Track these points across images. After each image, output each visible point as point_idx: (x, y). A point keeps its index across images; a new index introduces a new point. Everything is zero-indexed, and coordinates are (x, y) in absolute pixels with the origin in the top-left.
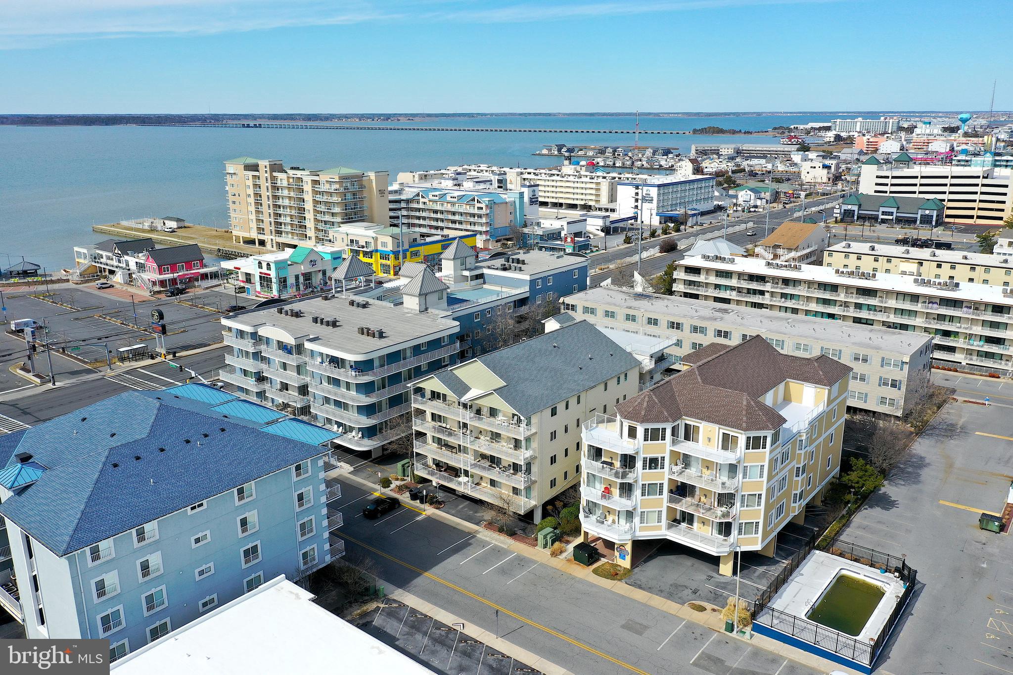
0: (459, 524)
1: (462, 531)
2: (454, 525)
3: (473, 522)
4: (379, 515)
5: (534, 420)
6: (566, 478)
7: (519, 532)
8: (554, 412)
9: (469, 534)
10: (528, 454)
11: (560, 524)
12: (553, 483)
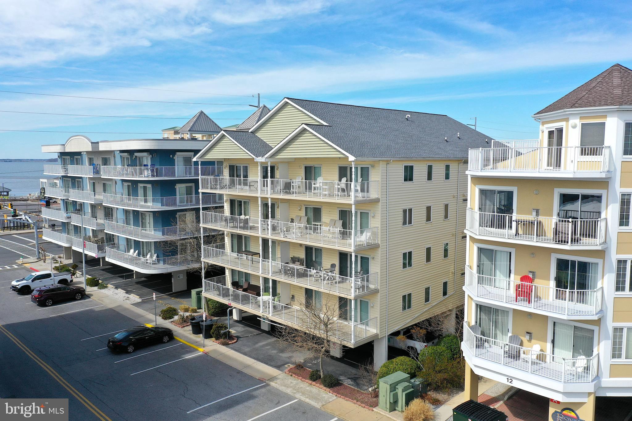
0: (248, 366)
1: (251, 378)
2: (239, 368)
3: (272, 364)
4: (130, 349)
5: (375, 176)
6: (427, 300)
7: (347, 382)
8: (409, 175)
9: (261, 381)
10: (364, 238)
11: (419, 368)
12: (407, 301)
